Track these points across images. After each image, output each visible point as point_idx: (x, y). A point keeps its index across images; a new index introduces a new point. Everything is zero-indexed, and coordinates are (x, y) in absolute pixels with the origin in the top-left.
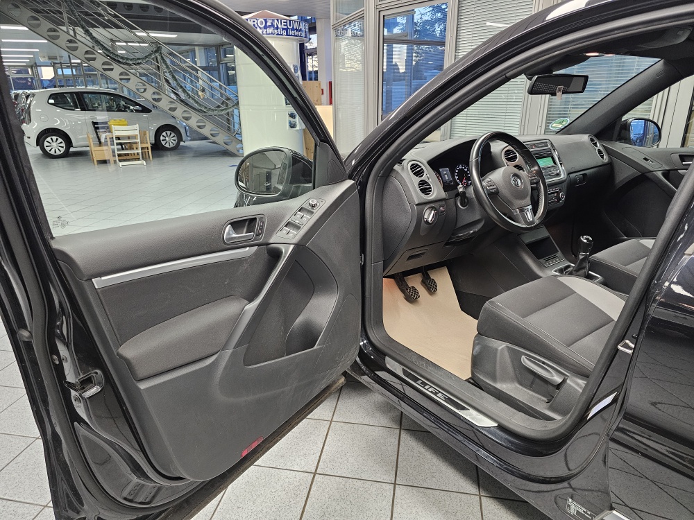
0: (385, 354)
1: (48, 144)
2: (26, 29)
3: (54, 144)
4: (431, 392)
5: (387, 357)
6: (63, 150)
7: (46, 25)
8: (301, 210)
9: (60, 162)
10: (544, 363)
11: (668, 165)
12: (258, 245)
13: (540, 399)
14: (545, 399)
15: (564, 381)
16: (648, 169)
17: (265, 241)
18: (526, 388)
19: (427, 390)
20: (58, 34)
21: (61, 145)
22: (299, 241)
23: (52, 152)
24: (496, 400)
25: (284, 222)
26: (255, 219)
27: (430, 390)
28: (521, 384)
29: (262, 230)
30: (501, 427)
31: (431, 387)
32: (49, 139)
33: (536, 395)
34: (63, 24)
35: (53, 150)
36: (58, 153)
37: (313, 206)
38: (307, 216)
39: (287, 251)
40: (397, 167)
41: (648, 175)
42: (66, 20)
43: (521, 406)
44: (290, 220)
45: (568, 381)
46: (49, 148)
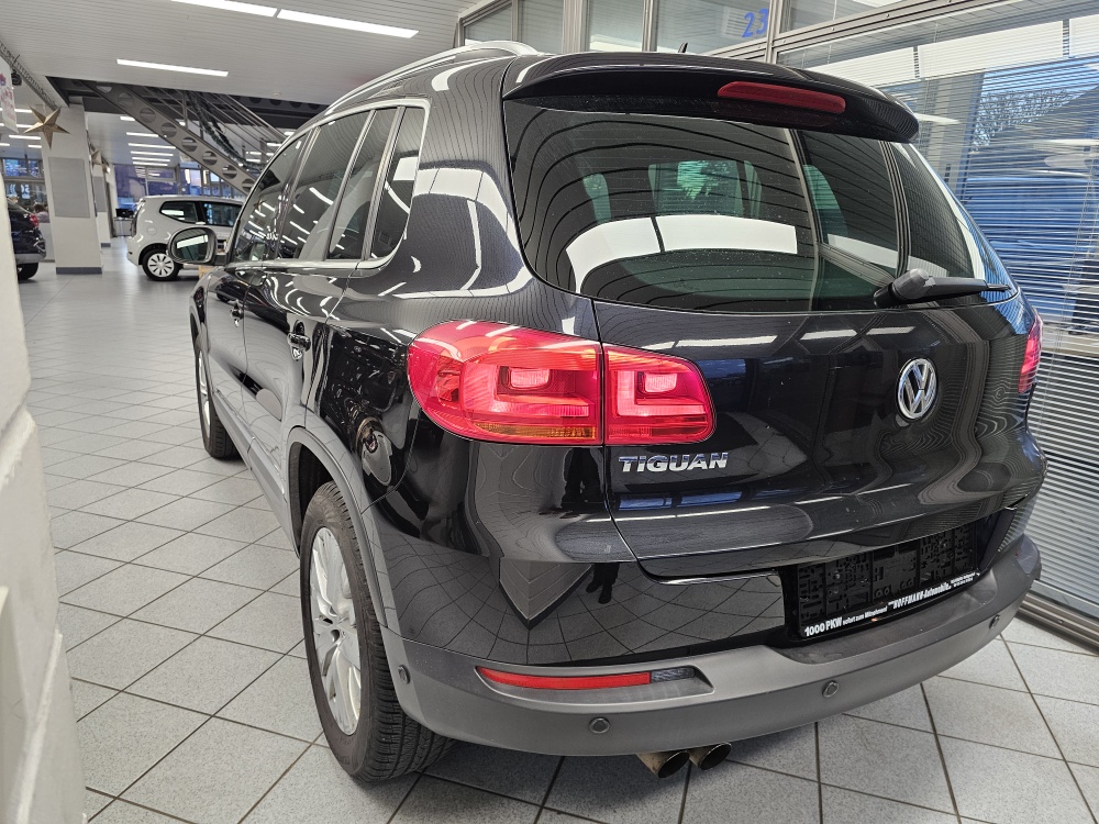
1: (153, 263)
2: (132, 119)
3: (161, 264)
6: (170, 272)
7: (161, 119)
9: (165, 285)
20: (174, 130)
21: (169, 265)
23: (157, 273)
32: (154, 257)
34: (181, 118)
35: (158, 271)
36: (164, 275)
42: (185, 114)
46: (153, 268)
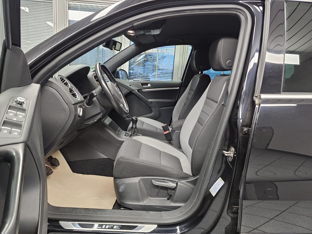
0: (57, 221)
4: (109, 228)
5: (60, 222)
8: (9, 108)
10: (163, 179)
11: (138, 88)
13: (164, 200)
14: (166, 198)
15: (177, 184)
16: (132, 89)
18: (155, 197)
19: (105, 228)
24: (147, 212)
27: (107, 227)
28: (151, 196)
30: (160, 226)
31: (106, 225)
33: (161, 198)
37: (22, 104)
38: (21, 114)
40: (50, 80)
41: (133, 92)
43: (158, 208)
44: (4, 119)
45: (179, 184)
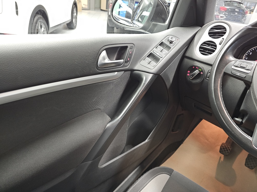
8: (162, 44)
12: (125, 71)
17: (131, 68)
22: (158, 72)
25: (147, 53)
26: (127, 47)
29: (130, 58)
37: (171, 42)
38: (165, 51)
39: (147, 79)
44: (152, 52)
